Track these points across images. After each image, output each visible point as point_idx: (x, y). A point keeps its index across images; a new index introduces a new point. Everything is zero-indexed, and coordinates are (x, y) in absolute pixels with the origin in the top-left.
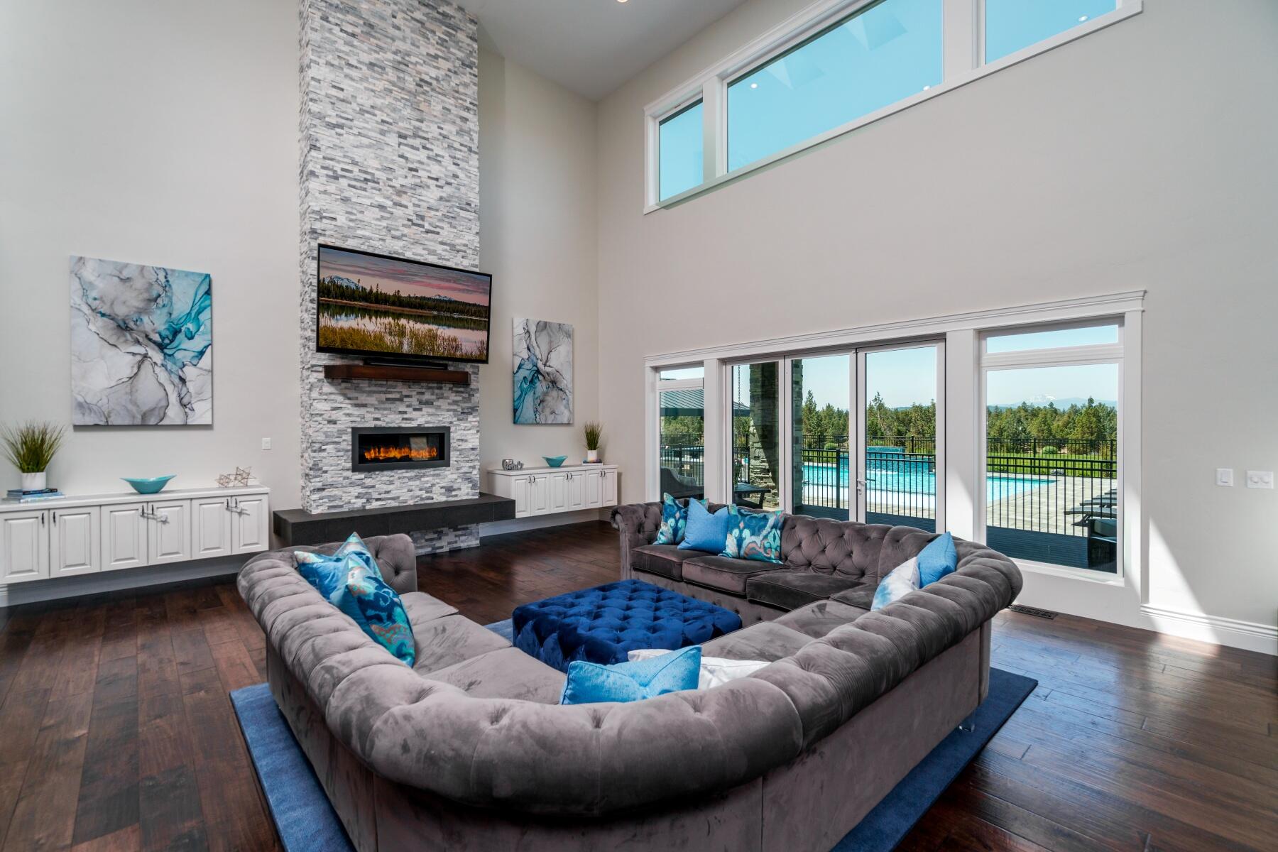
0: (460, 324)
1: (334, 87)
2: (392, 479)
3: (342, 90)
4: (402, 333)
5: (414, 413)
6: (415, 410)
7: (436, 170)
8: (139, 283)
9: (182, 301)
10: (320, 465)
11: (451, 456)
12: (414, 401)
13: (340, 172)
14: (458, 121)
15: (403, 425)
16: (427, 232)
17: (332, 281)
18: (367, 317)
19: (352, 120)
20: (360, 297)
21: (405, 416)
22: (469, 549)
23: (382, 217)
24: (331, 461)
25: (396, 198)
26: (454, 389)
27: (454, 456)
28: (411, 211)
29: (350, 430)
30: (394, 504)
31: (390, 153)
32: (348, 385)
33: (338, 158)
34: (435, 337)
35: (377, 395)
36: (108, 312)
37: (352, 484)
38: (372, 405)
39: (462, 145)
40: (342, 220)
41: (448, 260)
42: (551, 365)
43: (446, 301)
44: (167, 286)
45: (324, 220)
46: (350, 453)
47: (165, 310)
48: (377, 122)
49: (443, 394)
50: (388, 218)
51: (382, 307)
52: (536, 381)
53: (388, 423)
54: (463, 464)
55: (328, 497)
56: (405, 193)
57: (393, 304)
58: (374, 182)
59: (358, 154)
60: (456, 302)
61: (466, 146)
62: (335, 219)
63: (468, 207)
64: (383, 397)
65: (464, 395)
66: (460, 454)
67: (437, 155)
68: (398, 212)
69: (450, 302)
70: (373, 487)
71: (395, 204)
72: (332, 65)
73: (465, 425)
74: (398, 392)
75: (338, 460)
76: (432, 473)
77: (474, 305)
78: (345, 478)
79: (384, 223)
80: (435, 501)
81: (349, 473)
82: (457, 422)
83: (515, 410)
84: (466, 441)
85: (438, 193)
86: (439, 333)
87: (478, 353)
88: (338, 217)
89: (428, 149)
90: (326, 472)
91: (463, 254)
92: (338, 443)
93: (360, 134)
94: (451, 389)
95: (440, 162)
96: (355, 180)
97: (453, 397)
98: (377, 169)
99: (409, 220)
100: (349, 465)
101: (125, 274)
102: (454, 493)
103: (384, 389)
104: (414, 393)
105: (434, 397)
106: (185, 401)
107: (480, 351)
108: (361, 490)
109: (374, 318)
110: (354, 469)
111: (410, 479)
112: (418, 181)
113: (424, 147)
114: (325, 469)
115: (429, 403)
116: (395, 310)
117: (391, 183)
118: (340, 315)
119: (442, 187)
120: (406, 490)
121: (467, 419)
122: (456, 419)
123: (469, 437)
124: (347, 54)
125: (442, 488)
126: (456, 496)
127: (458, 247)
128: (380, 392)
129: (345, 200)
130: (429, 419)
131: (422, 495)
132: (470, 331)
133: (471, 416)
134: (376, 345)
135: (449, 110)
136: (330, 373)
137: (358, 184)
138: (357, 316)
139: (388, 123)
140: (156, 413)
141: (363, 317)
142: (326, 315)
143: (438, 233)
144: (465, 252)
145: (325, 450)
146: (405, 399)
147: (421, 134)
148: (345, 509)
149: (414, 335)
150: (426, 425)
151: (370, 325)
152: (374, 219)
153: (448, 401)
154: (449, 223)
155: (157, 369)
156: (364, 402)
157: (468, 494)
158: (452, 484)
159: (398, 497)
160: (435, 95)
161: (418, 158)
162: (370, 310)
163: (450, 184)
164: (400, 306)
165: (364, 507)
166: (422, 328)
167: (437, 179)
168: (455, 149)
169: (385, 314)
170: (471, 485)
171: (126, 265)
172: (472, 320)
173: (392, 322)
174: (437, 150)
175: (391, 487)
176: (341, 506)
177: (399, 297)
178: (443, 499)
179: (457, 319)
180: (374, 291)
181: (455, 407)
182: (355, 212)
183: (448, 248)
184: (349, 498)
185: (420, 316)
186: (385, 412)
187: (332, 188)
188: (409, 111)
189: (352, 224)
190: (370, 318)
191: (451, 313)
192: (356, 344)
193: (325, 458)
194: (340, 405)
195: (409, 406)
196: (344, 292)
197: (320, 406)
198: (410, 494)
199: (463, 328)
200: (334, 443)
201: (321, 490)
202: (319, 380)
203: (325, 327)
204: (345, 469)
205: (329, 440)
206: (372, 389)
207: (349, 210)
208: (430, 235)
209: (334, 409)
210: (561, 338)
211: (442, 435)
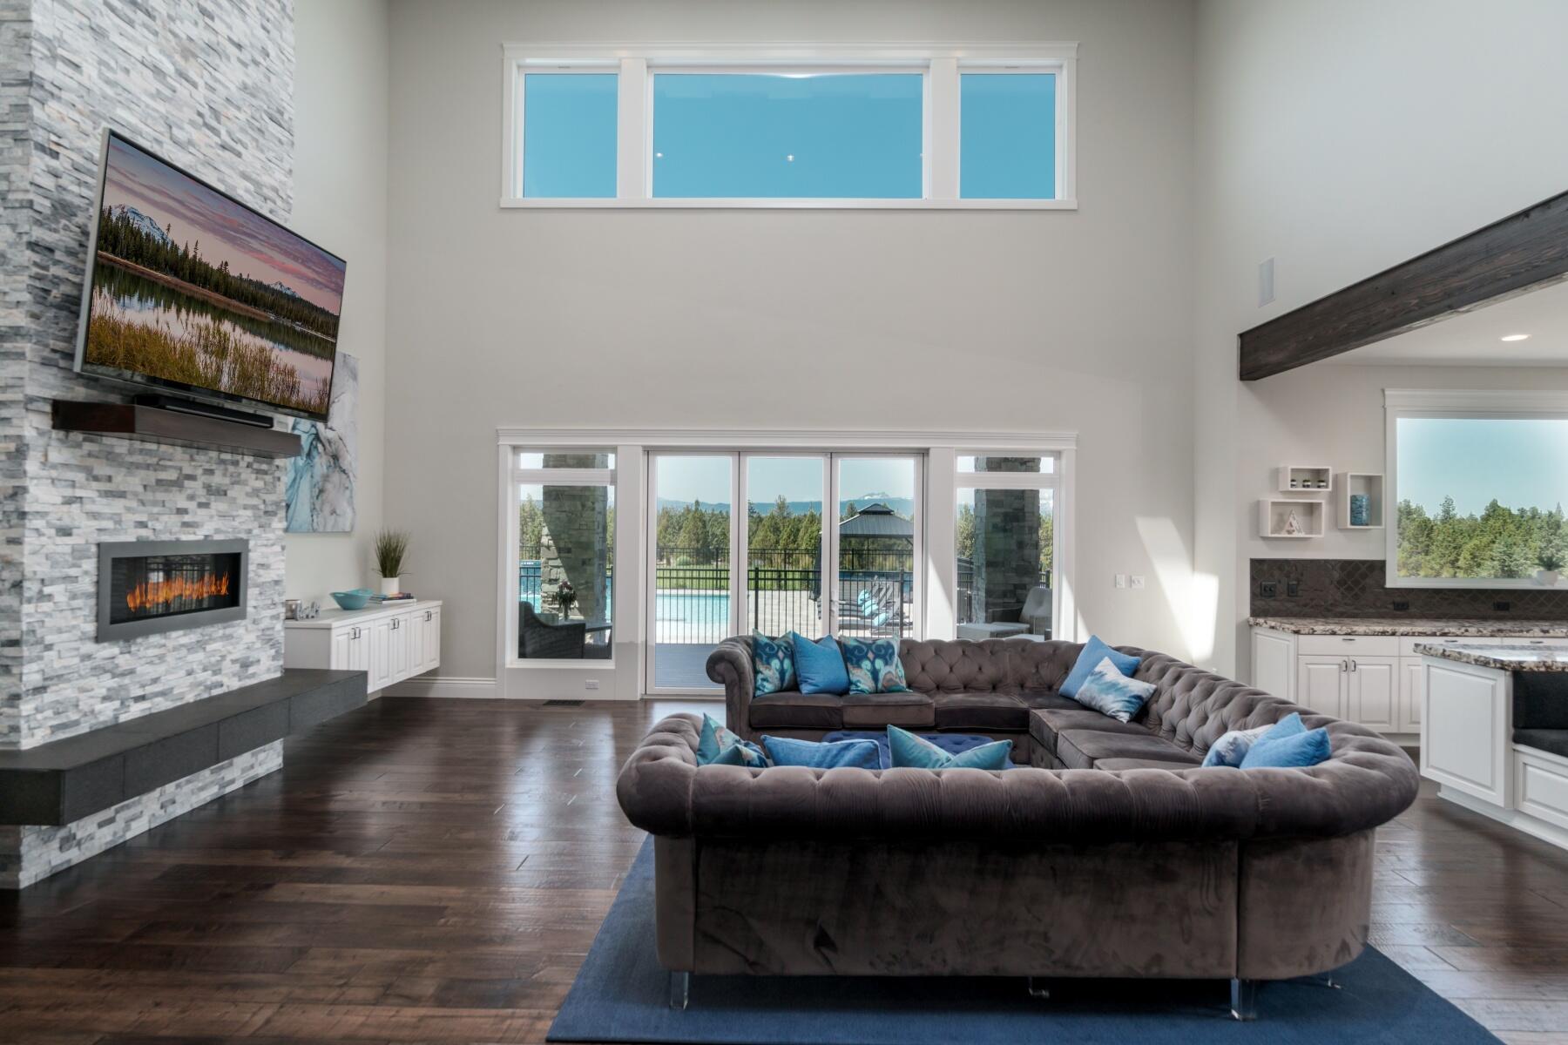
2: (161, 651)
4: (221, 351)
5: (199, 511)
6: (201, 505)
7: (239, 28)
10: (39, 632)
11: (249, 597)
15: (184, 538)
16: (224, 147)
17: (124, 218)
18: (174, 309)
20: (167, 262)
21: (187, 518)
22: (268, 776)
23: (158, 91)
24: (59, 621)
26: (256, 466)
27: (252, 597)
29: (94, 549)
30: (163, 705)
34: (266, 363)
35: (143, 473)
37: (99, 671)
38: (135, 494)
42: (334, 427)
43: (286, 298)
45: (60, 63)
46: (93, 602)
49: (239, 475)
50: (168, 99)
51: (199, 291)
52: (314, 453)
54: (262, 613)
55: (55, 705)
56: (195, 56)
57: (216, 289)
58: (148, 14)
60: (301, 300)
62: (77, 67)
63: (279, 117)
64: (152, 477)
65: (267, 478)
66: (261, 594)
68: (183, 89)
69: (294, 299)
70: (132, 672)
71: (179, 72)
73: (268, 535)
74: (175, 468)
75: (73, 618)
76: (221, 632)
77: (322, 312)
78: (89, 657)
80: (225, 688)
81: (90, 647)
82: (258, 531)
84: (269, 566)
85: (241, 73)
87: (318, 401)
90: (49, 647)
91: (272, 205)
92: (74, 579)
94: (250, 465)
97: (253, 480)
99: (198, 113)
100: (90, 628)
102: (250, 670)
103: (153, 460)
105: (227, 480)
109: (184, 311)
110: (98, 639)
111: (191, 649)
112: (212, 38)
114: (49, 639)
115: (220, 492)
116: (218, 301)
117: (172, 26)
118: (131, 296)
119: (245, 65)
120: (183, 673)
121: (270, 525)
122: (256, 524)
123: (272, 560)
125: (234, 662)
126: (253, 675)
127: (266, 192)
128: (148, 467)
130: (220, 523)
131: (206, 680)
134: (182, 368)
136: (66, 417)
138: (157, 305)
141: (167, 307)
142: (105, 290)
143: (240, 154)
144: (274, 202)
145: (50, 597)
146: (187, 483)
149: (240, 357)
152: (146, 92)
153: (247, 488)
154: (253, 139)
156: (122, 488)
157: (268, 670)
158: (248, 653)
159: (171, 690)
162: (180, 295)
163: (256, 63)
164: (225, 295)
165: (116, 717)
166: (250, 342)
167: (239, 47)
169: (202, 306)
170: (273, 652)
173: (211, 324)
175: (160, 669)
176: (76, 723)
177: (227, 276)
178: (236, 683)
180: (191, 255)
181: (255, 501)
182: (114, 65)
183: (251, 188)
184: (92, 701)
185: (251, 320)
186: (156, 510)
189: (109, 91)
190: (179, 311)
191: (293, 321)
192: (150, 363)
193: (48, 614)
194: (79, 493)
195: (191, 498)
196: (141, 247)
197: (42, 494)
198: (190, 679)
199: (304, 351)
200: (67, 579)
201: (39, 690)
202: (41, 433)
203: (101, 318)
204: (83, 638)
205: (57, 573)
206: (138, 458)
207: (105, 57)
208: (227, 155)
209: (69, 501)
210: (345, 380)
211: (237, 557)
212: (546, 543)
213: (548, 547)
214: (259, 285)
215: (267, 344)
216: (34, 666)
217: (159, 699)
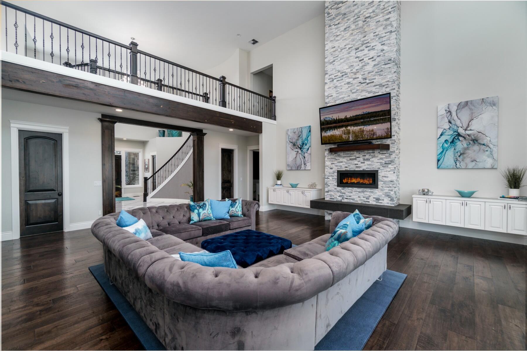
0: (374, 122)
1: (332, 48)
2: (352, 191)
3: (335, 47)
4: (349, 133)
5: (361, 164)
7: (372, 54)
8: (297, 133)
9: (304, 136)
10: (328, 183)
12: (361, 159)
13: (334, 78)
14: (385, 22)
15: (356, 170)
16: (368, 84)
17: (324, 120)
18: (336, 129)
19: (337, 56)
20: (333, 122)
21: (357, 166)
23: (349, 87)
25: (354, 76)
26: (381, 152)
27: (380, 184)
28: (360, 79)
29: (337, 171)
30: (352, 201)
31: (352, 59)
32: (336, 155)
33: (334, 73)
34: (363, 131)
35: (346, 158)
36: (292, 142)
37: (338, 191)
38: (345, 162)
39: (386, 33)
40: (335, 95)
41: (378, 92)
42: (472, 129)
43: (367, 114)
44: (302, 132)
45: (329, 98)
46: (337, 180)
47: (301, 138)
48: (347, 50)
49: (375, 155)
50: (351, 86)
51: (341, 124)
52: (457, 141)
53: (350, 168)
54: (385, 188)
55: (329, 195)
56: (358, 72)
57: (345, 122)
58: (346, 74)
59: (339, 68)
60: (371, 112)
61: (388, 32)
62: (332, 96)
63: (389, 62)
64: (349, 158)
65: (386, 155)
66: (384, 183)
67: (373, 47)
68: (355, 81)
69: (369, 113)
70: (345, 193)
71: (354, 79)
72: (332, 41)
73: (387, 169)
74: (354, 156)
75: (332, 181)
76: (370, 191)
77: (381, 111)
78: (335, 189)
79: (349, 89)
80: (370, 203)
81: (336, 187)
82: (383, 168)
83: (439, 160)
84: (387, 177)
85: (374, 63)
86: (364, 129)
87: (386, 134)
88: (333, 95)
89: (368, 47)
90: (329, 186)
91: (387, 86)
92: (333, 176)
93: (341, 59)
94: (379, 152)
95: (374, 49)
96: (339, 78)
97: (381, 156)
98: (347, 69)
99: (359, 83)
100: (336, 184)
101: (295, 131)
102: (380, 201)
103: (349, 155)
104: (361, 156)
105: (371, 157)
106: (305, 163)
107: (387, 134)
108: (341, 194)
109: (338, 129)
110: (338, 186)
111: (359, 192)
112: (363, 64)
113: (366, 47)
114: (329, 185)
115: (368, 160)
116: (345, 124)
117: (352, 71)
118: (328, 131)
119: (375, 60)
120: (357, 197)
121: (388, 167)
122: (381, 166)
123: (388, 175)
124: (336, 33)
125: (374, 198)
126: (381, 203)
127: (383, 84)
129: (336, 87)
130: (368, 167)
131: (364, 200)
132: (380, 125)
133: (390, 165)
134: (340, 139)
135: (379, 21)
136: (331, 151)
137: (339, 79)
138: (333, 130)
139: (351, 48)
140: (300, 166)
141: (335, 130)
142: (323, 132)
143: (373, 82)
144: (388, 84)
145: (329, 178)
146: (357, 159)
147: (365, 42)
148: (335, 200)
149: (354, 132)
150: (366, 170)
151: (337, 132)
152: (346, 89)
153: (378, 158)
154: (378, 75)
155: (300, 155)
156: (341, 161)
157: (388, 203)
158: (378, 197)
159: (354, 199)
160: (372, 19)
161: (363, 54)
162: (337, 127)
163: (380, 56)
164: (347, 122)
165: (341, 200)
167: (373, 58)
168: (382, 37)
169: (342, 127)
170: (390, 199)
171: (295, 129)
172: (380, 119)
173: (345, 129)
174: (372, 45)
175: (351, 194)
176: (334, 199)
177: (347, 118)
178: (374, 203)
179: (373, 121)
180: (338, 119)
181: (381, 161)
182: (339, 90)
184: (337, 196)
185: (356, 124)
186: (349, 164)
187: (332, 85)
188: (360, 36)
189: (338, 95)
190: (337, 129)
191: (369, 118)
192: (333, 140)
193: (329, 181)
194: (333, 162)
195: (359, 162)
196: (328, 122)
197: (328, 163)
198: (359, 198)
200: (332, 176)
201: (328, 192)
202: (327, 154)
203: (323, 136)
204: (335, 185)
205: (330, 175)
206: (344, 156)
207: (337, 90)
209: (332, 164)
210: (484, 109)
211: (375, 174)
214: (357, 115)
215: (362, 127)
216: (327, 188)
217: (352, 200)
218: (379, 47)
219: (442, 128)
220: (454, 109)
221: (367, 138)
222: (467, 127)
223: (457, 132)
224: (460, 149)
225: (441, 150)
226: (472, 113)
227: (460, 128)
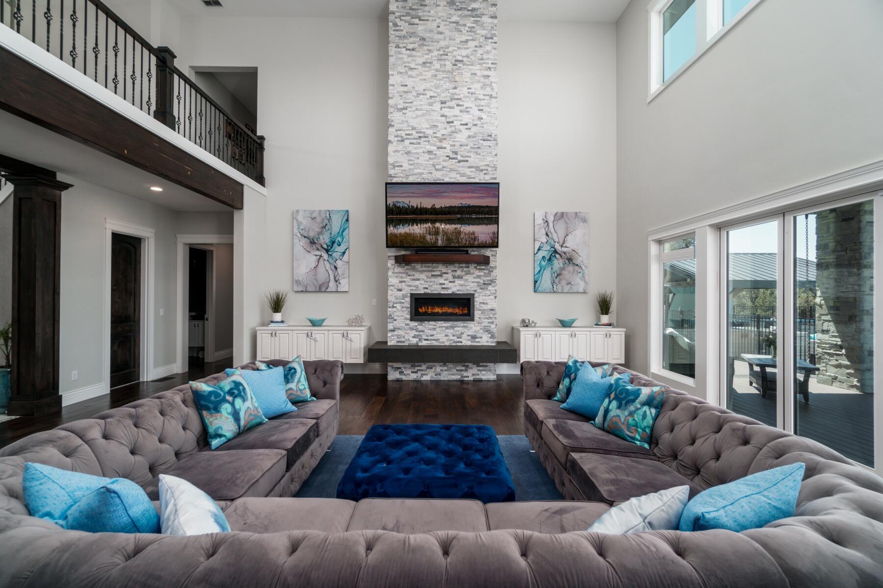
0: (477, 222)
1: (402, 85)
2: (435, 327)
3: (407, 86)
4: (437, 233)
5: (450, 284)
6: (450, 282)
7: (466, 118)
8: (319, 220)
9: (336, 227)
10: (392, 316)
11: (475, 314)
12: (450, 276)
13: (405, 137)
14: (482, 79)
15: (442, 292)
16: (459, 162)
17: (394, 205)
18: (415, 225)
19: (411, 103)
20: (410, 212)
21: (443, 286)
22: (488, 381)
23: (430, 158)
24: (398, 313)
25: (439, 144)
26: (478, 267)
27: (477, 314)
28: (448, 151)
29: (409, 295)
30: (435, 343)
31: (436, 116)
32: (409, 267)
33: (404, 128)
34: (459, 233)
35: (426, 273)
36: (307, 236)
37: (412, 329)
38: (423, 279)
39: (484, 95)
40: (406, 166)
41: (474, 178)
42: (568, 246)
43: (466, 207)
44: (330, 219)
45: (396, 168)
46: (409, 309)
47: (329, 232)
48: (427, 99)
49: (469, 271)
50: (434, 158)
51: (424, 217)
52: (554, 259)
53: (433, 290)
54: (484, 320)
55: (397, 335)
56: (445, 139)
57: (431, 214)
58: (425, 137)
59: (414, 123)
60: (473, 206)
61: (487, 95)
62: (401, 166)
63: (489, 138)
64: (430, 274)
65: (485, 271)
66: (482, 313)
67: (466, 108)
68: (440, 152)
69: (469, 207)
70: (423, 331)
71: (439, 148)
72: (401, 73)
73: (487, 292)
74: (440, 271)
75: (401, 312)
76: (462, 325)
77: (487, 207)
78: (407, 325)
79: (431, 162)
80: (463, 344)
81: (408, 322)
82: (480, 290)
83: (535, 282)
84: (487, 304)
85: (467, 133)
86: (462, 230)
88: (403, 164)
89: (461, 105)
90: (395, 320)
91: (486, 172)
92: (403, 303)
93: (417, 109)
94: (475, 267)
95: (469, 112)
96: (414, 139)
97: (477, 273)
98: (427, 129)
99: (447, 156)
100: (408, 317)
101: (314, 216)
102: (477, 340)
103: (430, 269)
104: (450, 271)
105: (463, 273)
106: (337, 279)
107: (492, 240)
108: (417, 333)
109: (419, 224)
110: (411, 320)
111: (447, 328)
112: (453, 129)
113: (458, 105)
114: (395, 318)
115: (460, 277)
116: (432, 217)
117: (435, 135)
118: (399, 225)
119: (470, 129)
120: (444, 335)
121: (487, 288)
122: (479, 288)
123: (488, 301)
124: (409, 62)
125: (468, 336)
126: (479, 342)
127: (481, 168)
128: (428, 271)
129: (408, 153)
130: (460, 288)
131: (454, 339)
132: (484, 226)
133: (490, 286)
134: (421, 242)
135: (475, 74)
136: (399, 260)
137: (415, 141)
138: (409, 225)
139: (434, 97)
140: (325, 285)
141: (413, 225)
143: (467, 161)
144: (487, 170)
145: (396, 307)
146: (444, 275)
147: (456, 97)
148: (406, 344)
149: (445, 233)
150: (457, 293)
151: (417, 229)
153: (474, 276)
154: (475, 152)
155: (326, 263)
156: (418, 278)
157: (488, 342)
158: (475, 334)
159: (439, 339)
160: (466, 67)
161: (453, 114)
163: (476, 125)
164: (435, 215)
165: (417, 343)
166: (450, 227)
167: (466, 124)
168: (480, 100)
170: (490, 335)
171: (314, 211)
172: (485, 218)
173: (431, 226)
174: (466, 105)
175: (434, 332)
176: (404, 342)
177: (435, 208)
178: (469, 343)
179: (474, 218)
180: (419, 207)
181: (478, 280)
182: (413, 159)
183: (474, 170)
184: (409, 337)
185: (449, 220)
186: (431, 284)
187: (400, 147)
188: (448, 84)
189: (411, 167)
191: (470, 215)
192: (409, 242)
193: (395, 312)
194: (404, 280)
195: (446, 280)
196: (401, 211)
197: (393, 280)
198: (447, 338)
199: (479, 224)
200: (400, 303)
201: (393, 331)
202: (392, 265)
203: (391, 234)
204: (406, 319)
205: (397, 301)
206: (423, 269)
207: (410, 158)
208: (462, 164)
209: (401, 282)
210: (577, 224)
211: (469, 299)
212: (819, 303)
213: (821, 306)
214: (451, 207)
215: (458, 226)
216: (391, 324)
217: (434, 342)
218: (475, 112)
219: (539, 241)
220: (551, 219)
221: (465, 244)
222: (563, 243)
223: (554, 248)
224: (557, 269)
225: (539, 269)
226: (567, 227)
227: (556, 243)
